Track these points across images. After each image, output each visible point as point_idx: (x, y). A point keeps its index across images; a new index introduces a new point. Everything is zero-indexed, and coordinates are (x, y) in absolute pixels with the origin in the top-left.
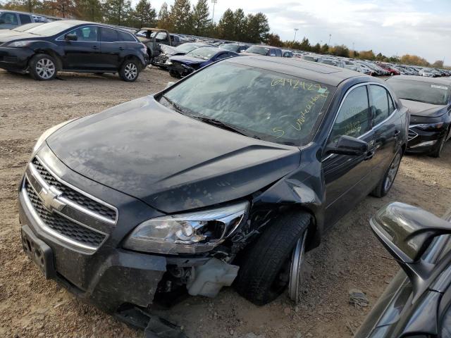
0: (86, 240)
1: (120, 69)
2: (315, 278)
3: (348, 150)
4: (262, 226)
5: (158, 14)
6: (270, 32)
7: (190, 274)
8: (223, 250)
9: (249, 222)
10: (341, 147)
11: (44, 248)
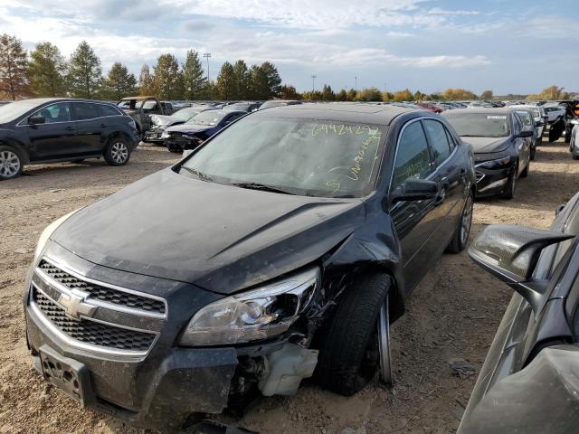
0: (130, 345)
1: (105, 151)
2: (406, 354)
3: (417, 194)
4: (338, 294)
5: (138, 79)
6: (282, 84)
7: (264, 367)
8: (297, 331)
9: (323, 292)
10: (408, 192)
11: (76, 366)
